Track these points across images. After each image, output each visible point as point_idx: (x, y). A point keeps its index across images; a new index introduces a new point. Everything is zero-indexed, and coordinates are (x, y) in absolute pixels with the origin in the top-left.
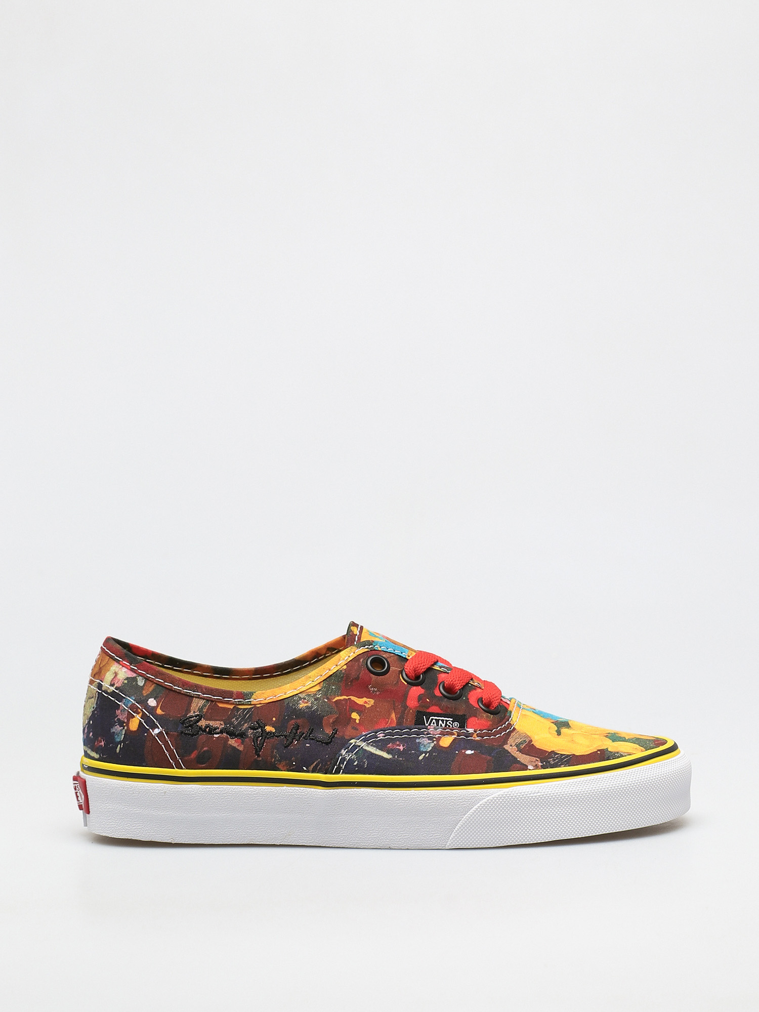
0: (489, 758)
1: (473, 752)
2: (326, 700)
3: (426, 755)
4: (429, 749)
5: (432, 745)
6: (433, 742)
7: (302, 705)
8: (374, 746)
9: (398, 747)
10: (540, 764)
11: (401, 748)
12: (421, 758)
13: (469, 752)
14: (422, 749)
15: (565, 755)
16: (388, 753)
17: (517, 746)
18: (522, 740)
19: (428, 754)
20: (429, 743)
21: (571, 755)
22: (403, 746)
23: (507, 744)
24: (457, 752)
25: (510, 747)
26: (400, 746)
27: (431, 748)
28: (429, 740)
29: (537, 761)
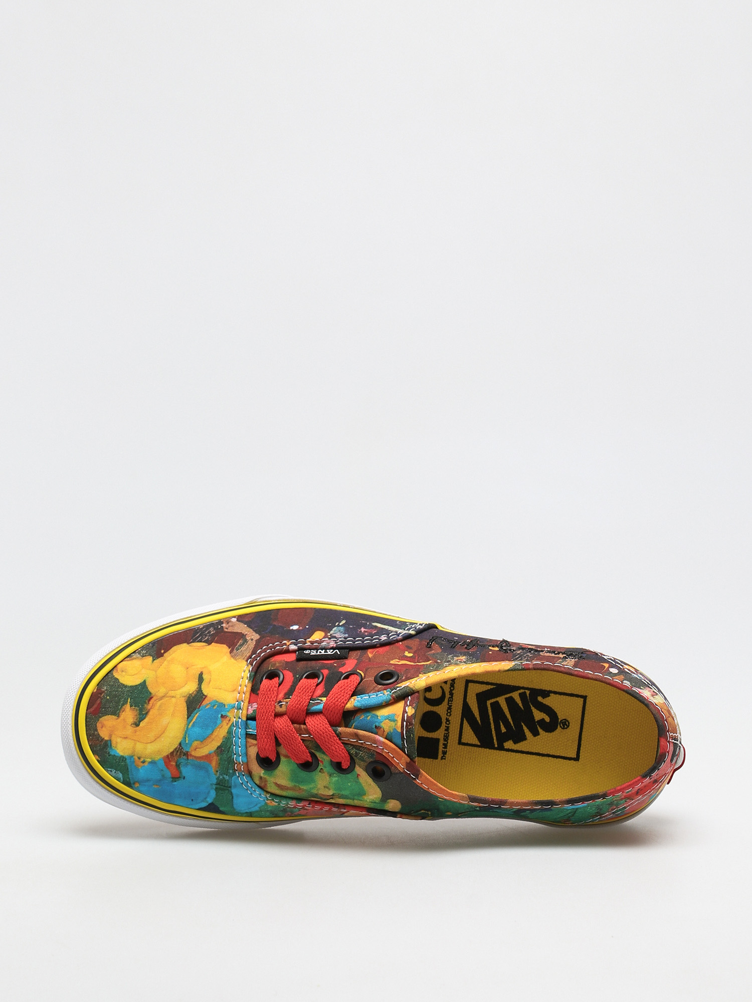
0: (275, 623)
1: (291, 628)
2: (438, 661)
3: (338, 624)
4: (335, 628)
5: (332, 632)
6: (331, 634)
7: (464, 658)
8: (390, 631)
9: (366, 630)
10: (224, 625)
11: (363, 630)
12: (344, 622)
13: (295, 627)
14: (342, 629)
15: (198, 642)
16: (376, 627)
17: (246, 641)
18: (240, 650)
19: (336, 624)
20: (335, 634)
21: (191, 643)
22: (361, 631)
23: (256, 641)
24: (307, 627)
25: (253, 636)
26: (364, 631)
27: (333, 629)
28: (335, 636)
29: (227, 628)
